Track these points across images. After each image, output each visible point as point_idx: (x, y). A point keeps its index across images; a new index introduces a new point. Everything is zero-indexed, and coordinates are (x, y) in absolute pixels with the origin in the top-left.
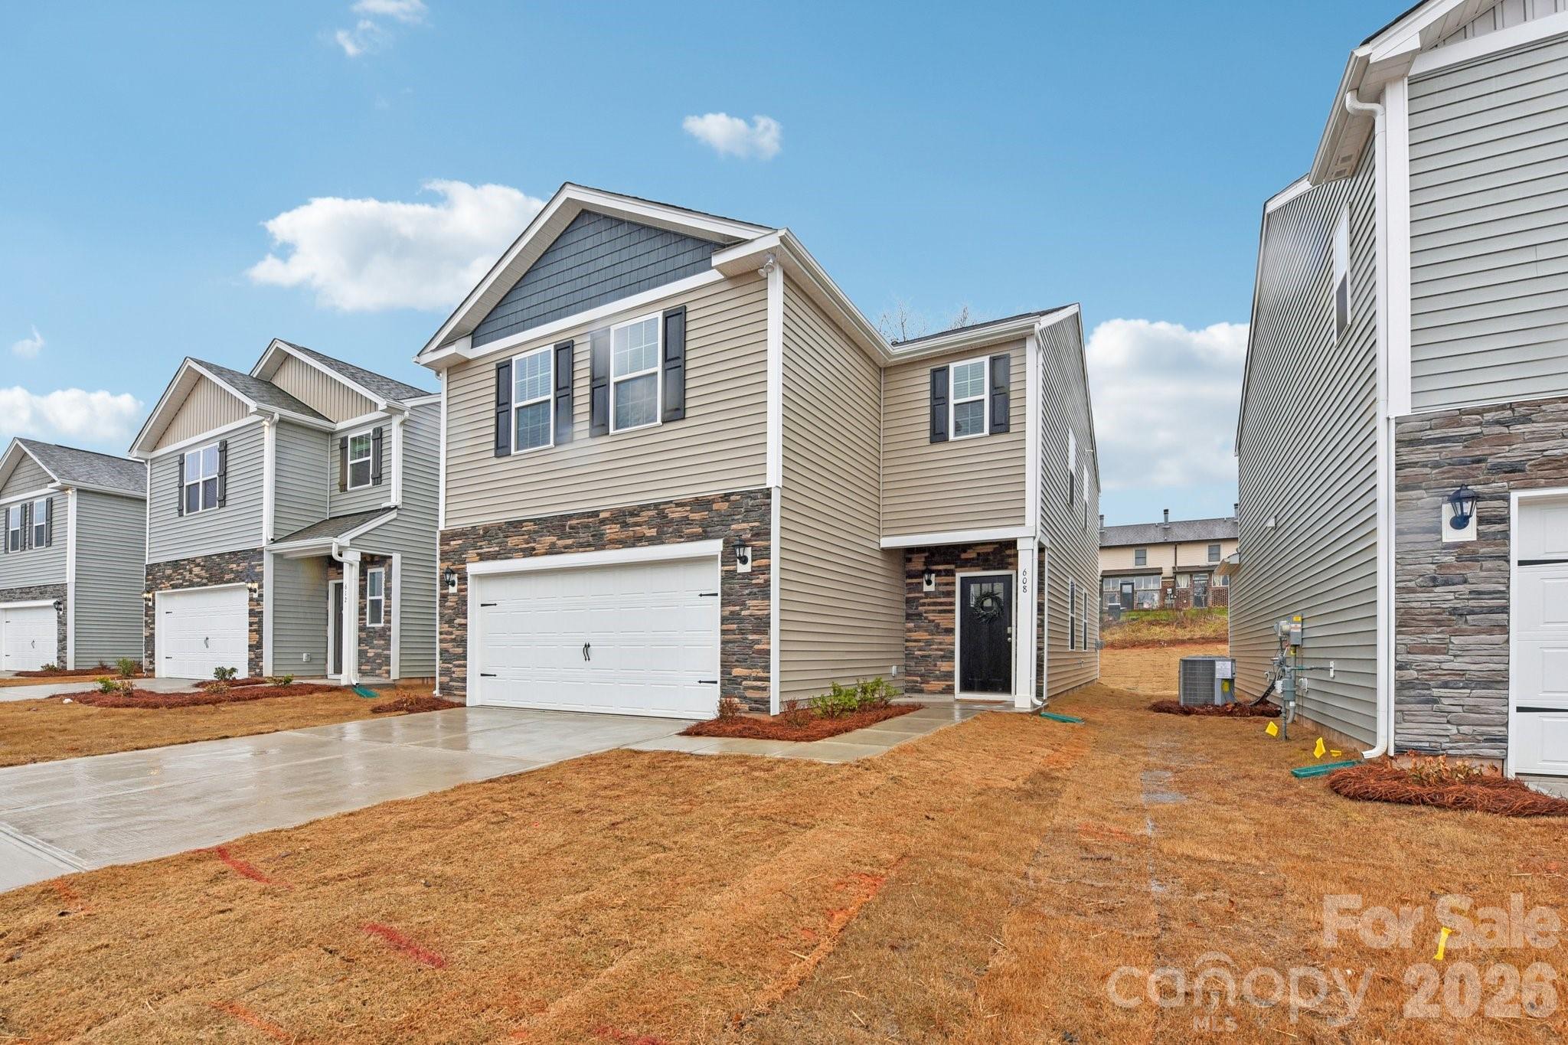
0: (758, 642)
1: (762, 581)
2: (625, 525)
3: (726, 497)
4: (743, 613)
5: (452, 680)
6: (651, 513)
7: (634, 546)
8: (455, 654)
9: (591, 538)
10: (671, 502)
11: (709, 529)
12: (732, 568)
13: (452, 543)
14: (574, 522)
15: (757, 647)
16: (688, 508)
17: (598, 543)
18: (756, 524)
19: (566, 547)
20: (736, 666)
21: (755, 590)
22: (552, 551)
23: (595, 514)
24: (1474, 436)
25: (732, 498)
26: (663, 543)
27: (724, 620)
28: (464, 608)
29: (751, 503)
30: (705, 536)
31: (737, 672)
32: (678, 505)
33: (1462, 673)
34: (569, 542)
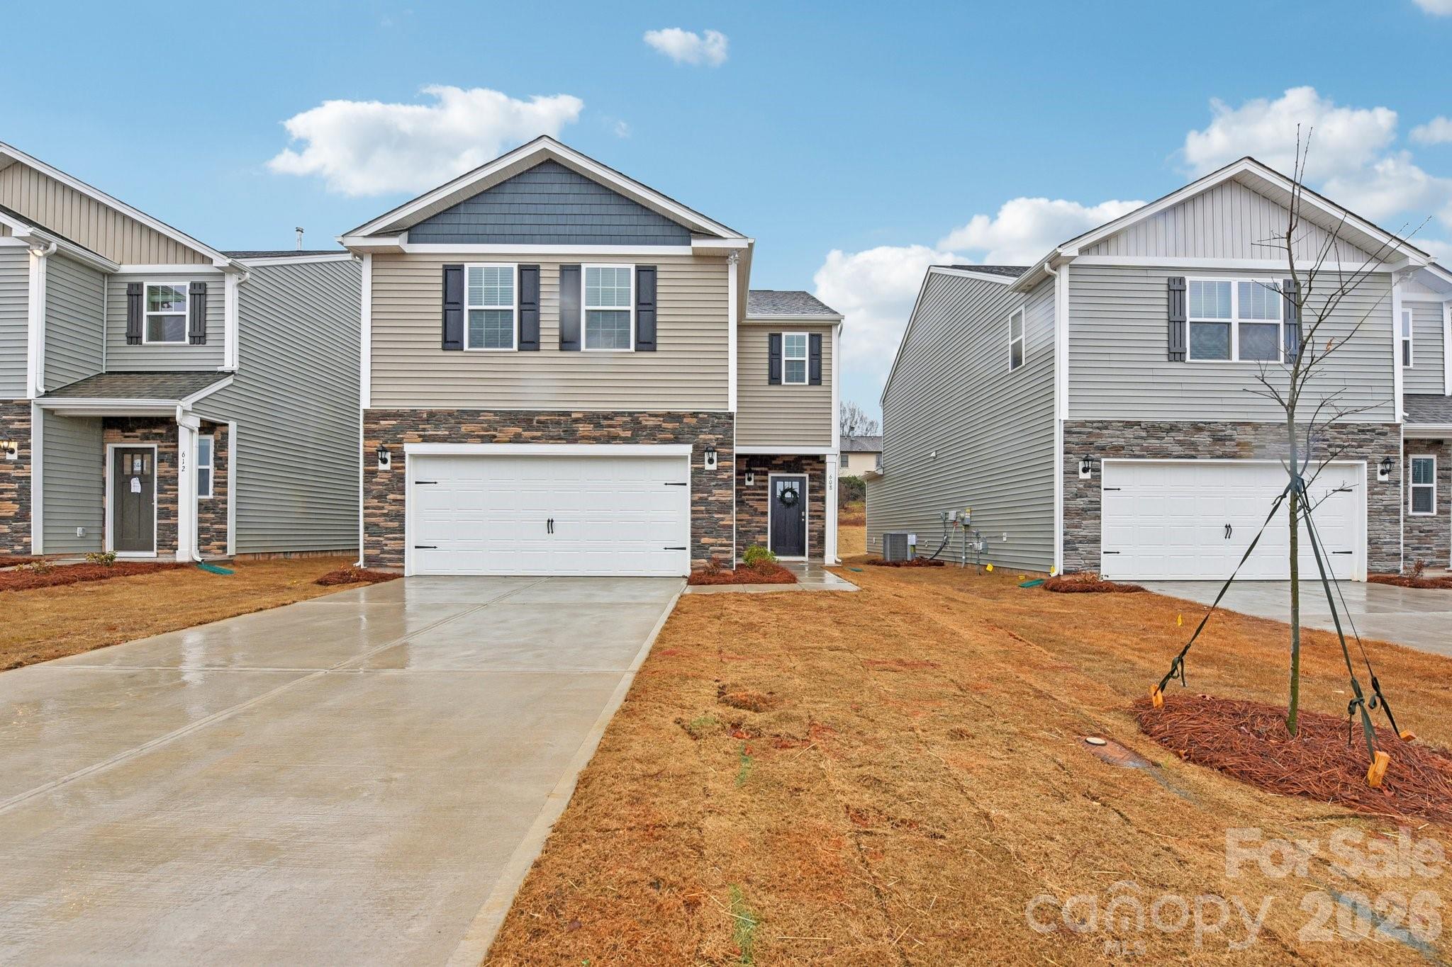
0: (723, 519)
1: (726, 477)
2: (598, 426)
3: (695, 415)
4: (710, 499)
5: (383, 552)
6: (625, 419)
7: (608, 442)
8: (386, 528)
9: (562, 434)
10: (645, 412)
11: (680, 436)
12: (701, 466)
13: (382, 422)
14: (542, 418)
15: (721, 523)
16: (662, 419)
17: (571, 437)
18: (721, 436)
19: (533, 438)
20: (705, 537)
21: (720, 483)
22: (517, 439)
23: (568, 414)
24: (1088, 433)
25: (700, 416)
26: (637, 443)
27: (693, 503)
28: (400, 484)
29: (716, 421)
30: (676, 440)
31: (704, 540)
32: (651, 415)
33: (1085, 537)
34: (539, 434)
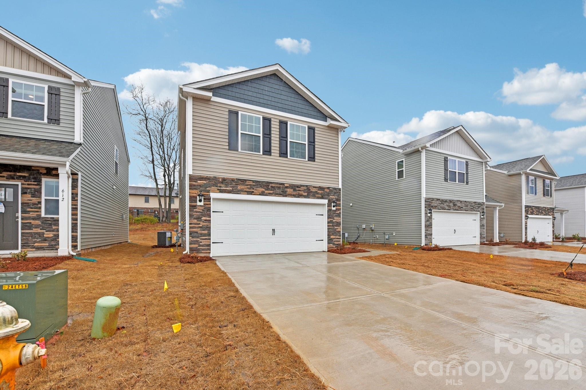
0: (338, 229)
1: (338, 213)
2: (295, 190)
3: (328, 188)
4: (334, 221)
5: (200, 246)
6: (305, 188)
7: (299, 197)
8: (201, 234)
9: (281, 192)
10: (311, 186)
11: (324, 196)
12: (330, 208)
13: (199, 182)
14: (273, 185)
15: (337, 230)
16: (317, 189)
17: (284, 194)
18: (337, 197)
19: (270, 194)
20: (332, 235)
21: (337, 215)
22: (262, 194)
23: (283, 184)
24: (430, 201)
25: (330, 189)
26: (309, 198)
27: (328, 223)
28: (208, 212)
29: (335, 191)
30: (322, 198)
31: (332, 237)
32: (314, 187)
33: (429, 234)
34: (272, 192)
